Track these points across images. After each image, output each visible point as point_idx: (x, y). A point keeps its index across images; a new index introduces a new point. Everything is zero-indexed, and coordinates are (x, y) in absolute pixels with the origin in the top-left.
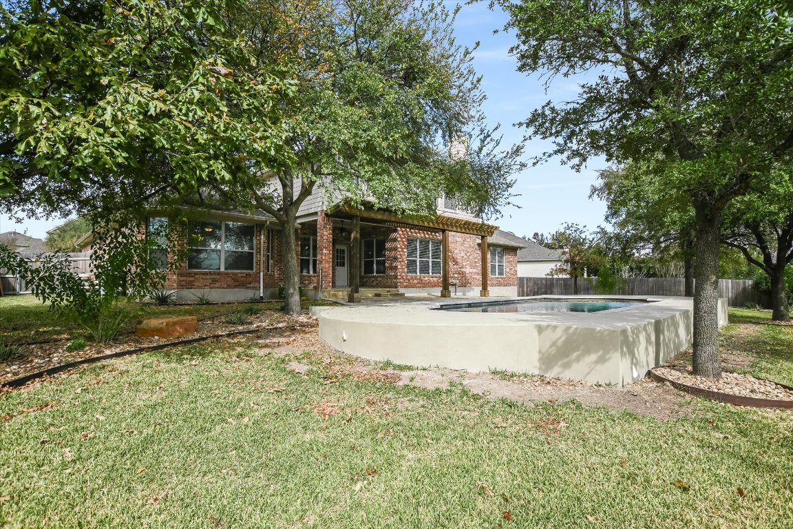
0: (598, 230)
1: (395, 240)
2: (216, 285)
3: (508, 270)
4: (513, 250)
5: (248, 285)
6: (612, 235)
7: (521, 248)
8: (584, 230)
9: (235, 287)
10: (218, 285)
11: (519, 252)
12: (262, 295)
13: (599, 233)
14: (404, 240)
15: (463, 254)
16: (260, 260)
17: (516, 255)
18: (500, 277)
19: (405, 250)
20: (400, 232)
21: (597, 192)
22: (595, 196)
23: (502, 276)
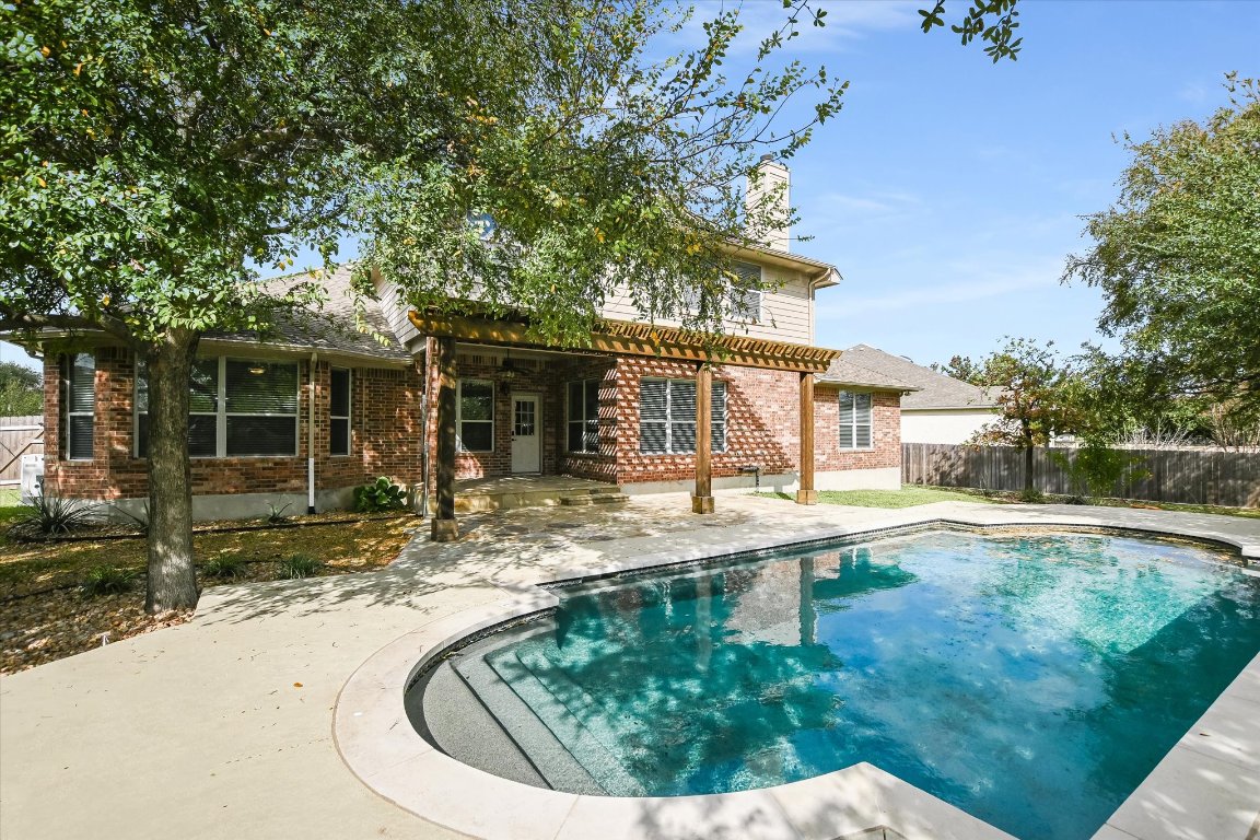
0: (1085, 352)
1: (613, 384)
2: (203, 488)
3: (879, 435)
4: (891, 396)
5: (279, 486)
6: (1118, 363)
7: (908, 391)
8: (1048, 352)
9: (251, 489)
10: (207, 486)
11: (903, 399)
12: (312, 504)
13: (1086, 357)
14: (633, 383)
15: (775, 407)
16: (307, 434)
17: (897, 404)
18: (861, 449)
19: (635, 404)
20: (624, 368)
21: (1080, 269)
22: (1076, 276)
23: (866, 449)
